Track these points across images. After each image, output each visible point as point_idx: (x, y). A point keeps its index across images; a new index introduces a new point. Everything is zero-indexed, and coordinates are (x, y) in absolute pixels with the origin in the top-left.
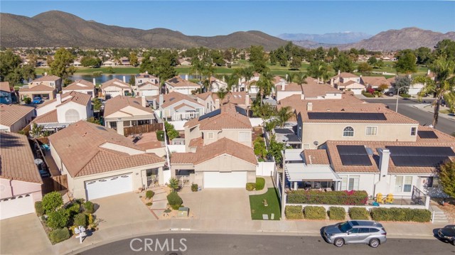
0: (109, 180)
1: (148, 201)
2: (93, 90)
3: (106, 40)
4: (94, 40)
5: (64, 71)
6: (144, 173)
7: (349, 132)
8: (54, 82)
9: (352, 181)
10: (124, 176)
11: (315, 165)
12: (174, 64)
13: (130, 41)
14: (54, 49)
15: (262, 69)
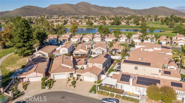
0: (60, 75)
1: (67, 82)
2: (79, 39)
3: (99, 12)
4: (95, 12)
5: (74, 31)
6: (69, 74)
7: (136, 68)
8: (69, 35)
9: (122, 86)
10: (64, 74)
11: (114, 79)
12: (119, 24)
13: (108, 12)
14: (81, 16)
15: (144, 31)
